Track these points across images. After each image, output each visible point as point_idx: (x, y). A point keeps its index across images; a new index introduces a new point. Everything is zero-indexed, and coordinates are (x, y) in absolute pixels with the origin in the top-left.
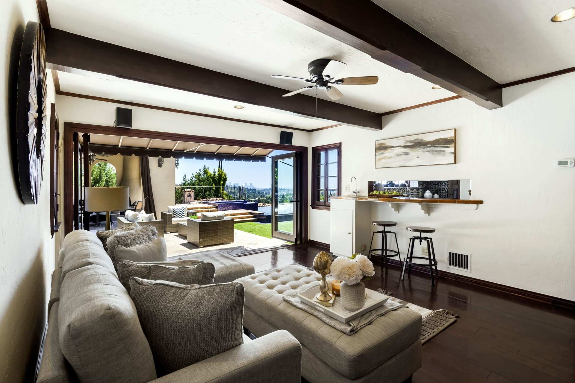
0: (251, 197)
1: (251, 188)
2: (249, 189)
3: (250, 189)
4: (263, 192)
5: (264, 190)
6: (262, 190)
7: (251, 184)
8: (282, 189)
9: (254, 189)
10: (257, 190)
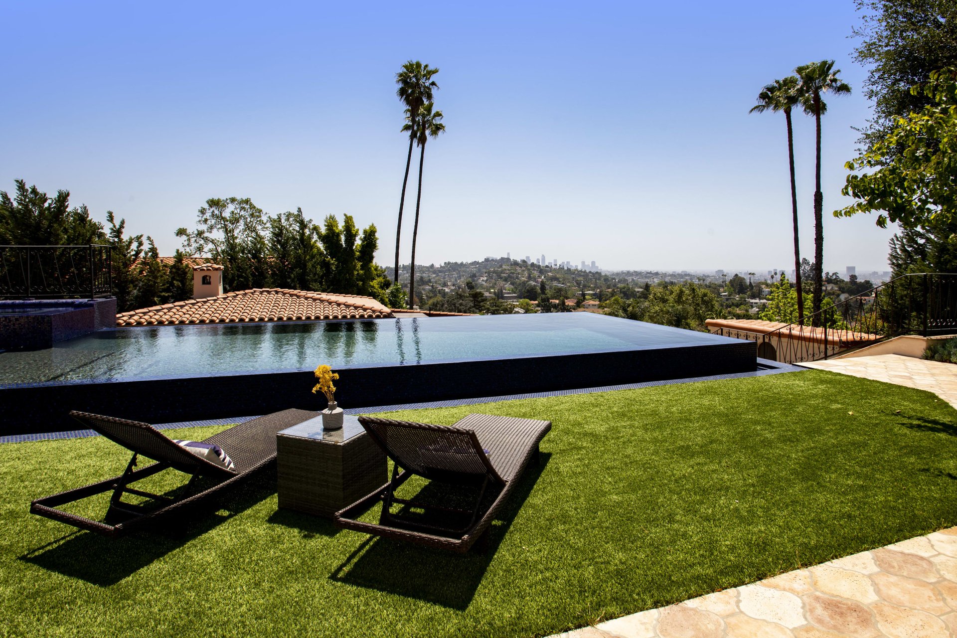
0: (589, 287)
1: (592, 271)
2: (588, 271)
3: (590, 272)
4: (614, 279)
5: (618, 274)
6: (613, 274)
7: (593, 263)
8: (652, 274)
9: (597, 273)
10: (603, 274)
